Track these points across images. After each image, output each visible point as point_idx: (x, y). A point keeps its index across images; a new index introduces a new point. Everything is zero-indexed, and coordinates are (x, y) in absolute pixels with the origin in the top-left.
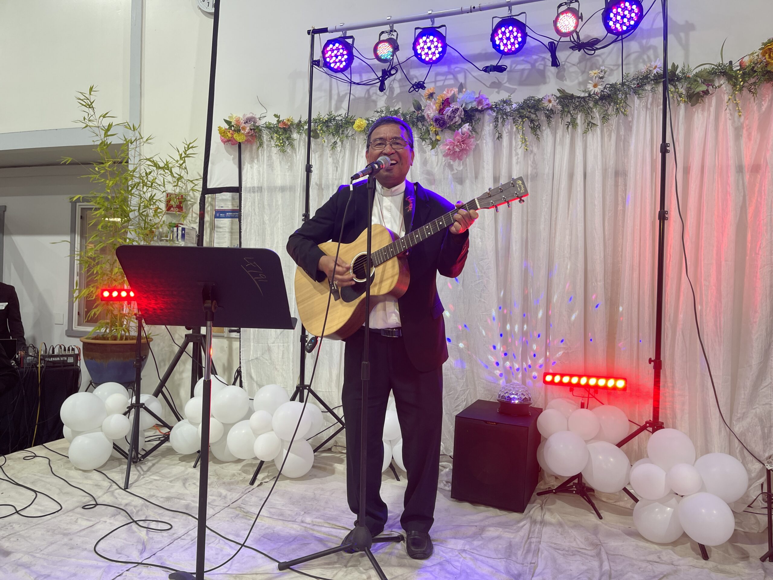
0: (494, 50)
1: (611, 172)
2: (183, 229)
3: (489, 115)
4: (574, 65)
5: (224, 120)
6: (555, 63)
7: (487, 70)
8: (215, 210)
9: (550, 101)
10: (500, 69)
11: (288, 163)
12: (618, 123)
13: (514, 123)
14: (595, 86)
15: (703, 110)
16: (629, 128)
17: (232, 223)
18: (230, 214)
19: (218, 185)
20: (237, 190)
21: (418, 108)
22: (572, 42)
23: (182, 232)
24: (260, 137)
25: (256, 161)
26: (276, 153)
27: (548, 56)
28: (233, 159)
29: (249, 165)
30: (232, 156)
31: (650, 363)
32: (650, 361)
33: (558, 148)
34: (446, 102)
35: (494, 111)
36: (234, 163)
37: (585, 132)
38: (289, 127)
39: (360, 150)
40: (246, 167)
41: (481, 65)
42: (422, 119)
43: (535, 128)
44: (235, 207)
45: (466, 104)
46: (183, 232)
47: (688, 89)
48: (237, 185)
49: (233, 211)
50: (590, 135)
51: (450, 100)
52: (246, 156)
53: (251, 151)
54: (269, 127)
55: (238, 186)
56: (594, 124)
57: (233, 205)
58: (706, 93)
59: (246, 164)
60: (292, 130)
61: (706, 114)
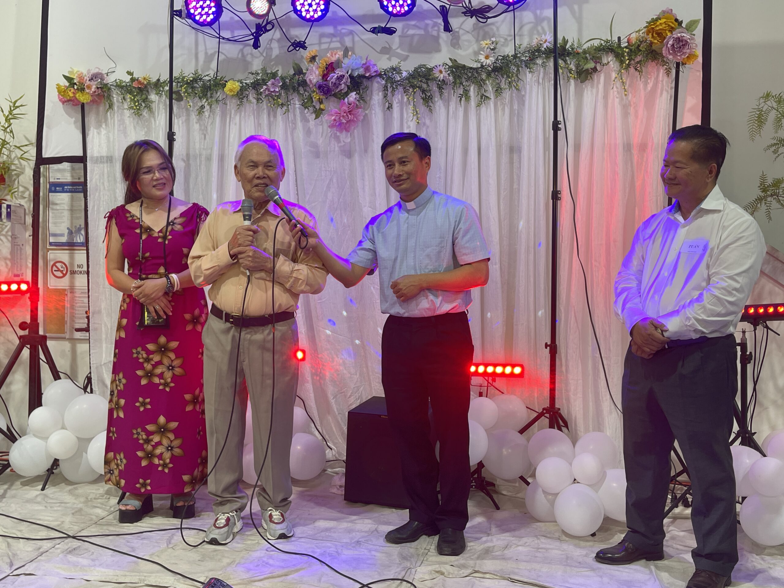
0: (382, 12)
1: (505, 149)
2: (9, 207)
3: (378, 82)
4: (468, 32)
5: (64, 76)
6: (447, 28)
7: (374, 31)
8: (49, 182)
9: (441, 72)
10: (390, 31)
11: (144, 128)
12: (511, 97)
13: (405, 93)
14: (487, 57)
15: (592, 87)
16: (522, 102)
17: (72, 199)
18: (70, 187)
19: (57, 154)
20: (82, 160)
21: (299, 71)
22: (464, 7)
23: (7, 210)
24: (109, 97)
25: (104, 126)
26: (129, 117)
27: (440, 21)
28: (75, 122)
29: (95, 131)
30: (74, 119)
31: (546, 348)
32: (546, 346)
33: (452, 122)
34: (331, 67)
35: (383, 79)
36: (76, 127)
37: (479, 105)
38: (146, 87)
39: (232, 116)
40: (92, 134)
41: (369, 27)
42: (304, 83)
43: (428, 100)
44: (76, 179)
45: (352, 70)
46: (9, 210)
47: (577, 66)
48: (80, 153)
49: (73, 184)
50: (483, 109)
51: (334, 65)
52: (91, 119)
53: (97, 114)
54: (120, 86)
55: (82, 155)
56: (487, 97)
57: (72, 176)
58: (595, 70)
59: (92, 128)
60: (150, 91)
61: (594, 90)
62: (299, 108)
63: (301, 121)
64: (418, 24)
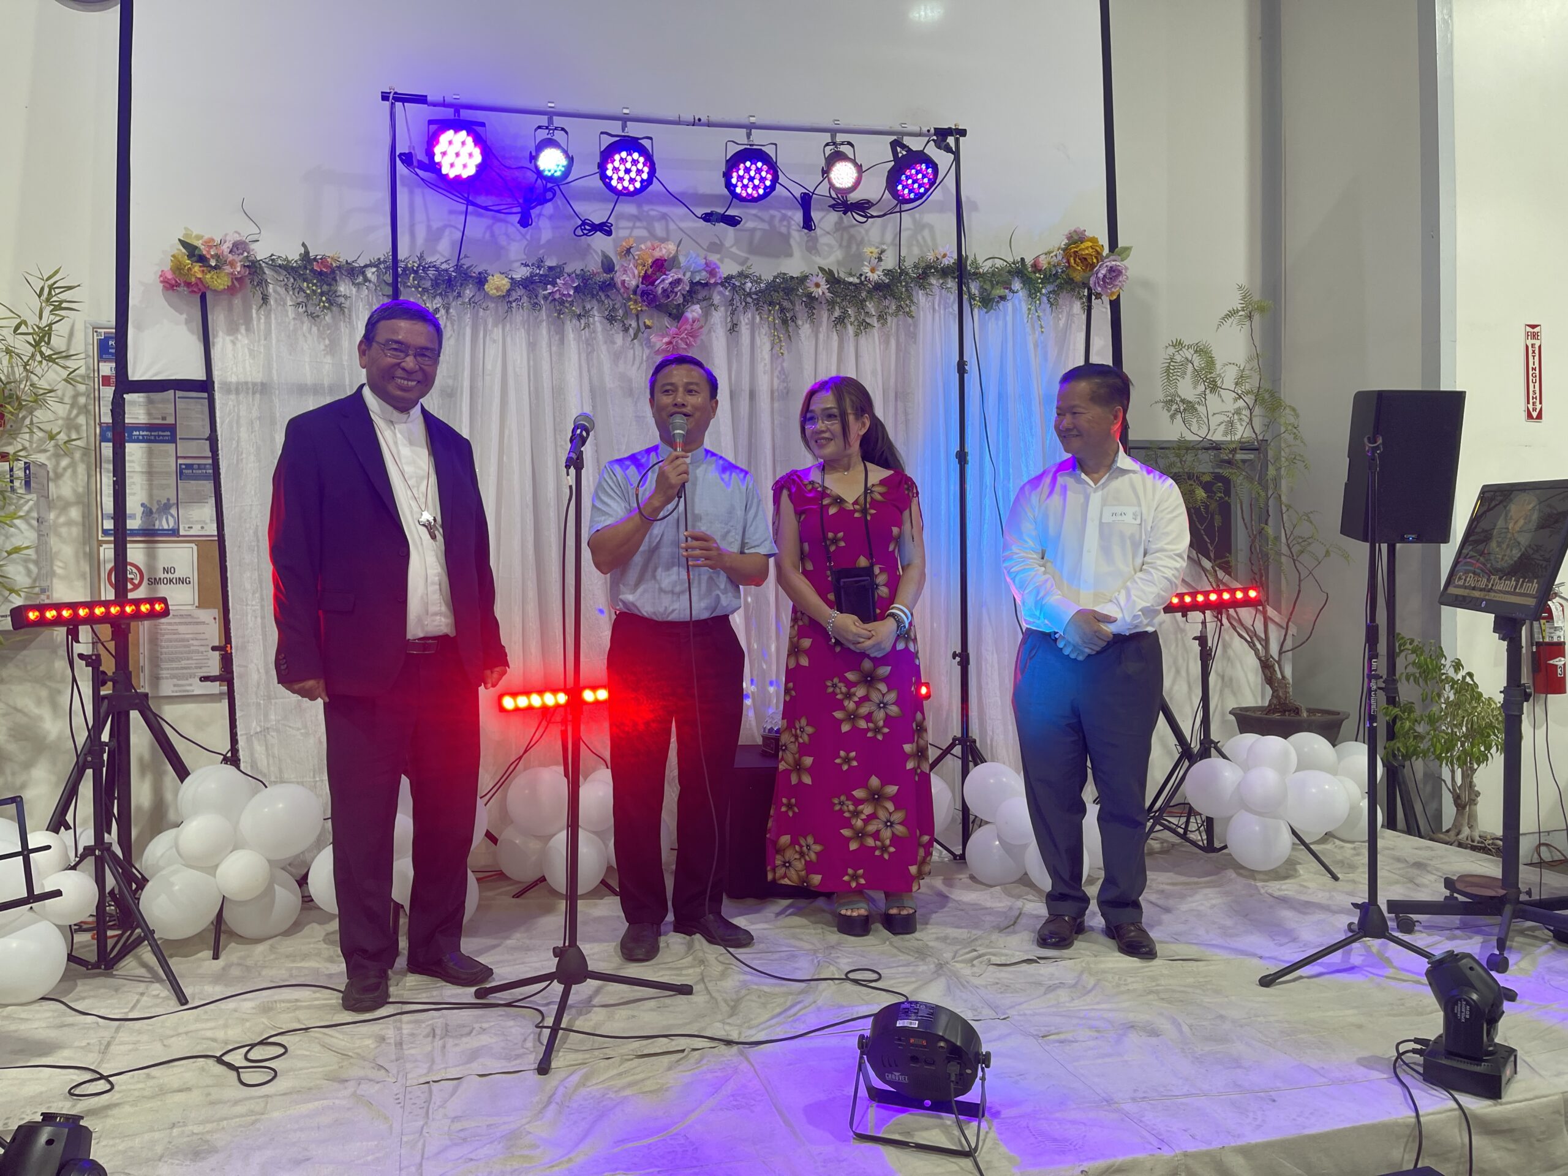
0: (726, 192)
1: (892, 395)
2: (27, 467)
3: (720, 293)
4: (828, 233)
5: (180, 240)
6: (808, 223)
7: (707, 218)
8: (100, 424)
9: (817, 285)
10: (732, 221)
11: (324, 339)
12: (898, 325)
13: (757, 310)
14: (873, 270)
15: (997, 319)
16: (912, 336)
17: (150, 453)
18: (145, 433)
19: (156, 375)
20: (205, 386)
22: (834, 199)
23: (25, 472)
24: (262, 283)
25: (243, 329)
26: (294, 319)
27: (798, 216)
28: (187, 322)
29: (228, 339)
30: (184, 316)
31: (954, 658)
32: (955, 655)
33: (823, 356)
34: (660, 265)
35: (726, 288)
36: (191, 331)
37: (857, 335)
38: (333, 271)
40: (221, 344)
41: (700, 212)
43: (787, 321)
44: (158, 419)
45: (693, 273)
46: (28, 472)
47: (982, 290)
48: (200, 375)
49: (150, 427)
50: (863, 340)
51: (666, 264)
52: (218, 319)
53: (230, 309)
54: (287, 268)
55: (204, 378)
56: (868, 324)
57: (149, 414)
58: (1003, 298)
59: (220, 334)
60: (338, 278)
61: (1000, 323)
62: (600, 322)
63: (606, 342)
64: (759, 214)
